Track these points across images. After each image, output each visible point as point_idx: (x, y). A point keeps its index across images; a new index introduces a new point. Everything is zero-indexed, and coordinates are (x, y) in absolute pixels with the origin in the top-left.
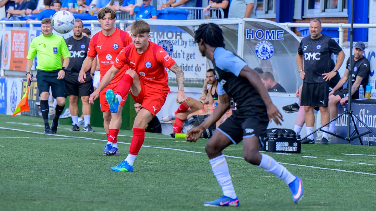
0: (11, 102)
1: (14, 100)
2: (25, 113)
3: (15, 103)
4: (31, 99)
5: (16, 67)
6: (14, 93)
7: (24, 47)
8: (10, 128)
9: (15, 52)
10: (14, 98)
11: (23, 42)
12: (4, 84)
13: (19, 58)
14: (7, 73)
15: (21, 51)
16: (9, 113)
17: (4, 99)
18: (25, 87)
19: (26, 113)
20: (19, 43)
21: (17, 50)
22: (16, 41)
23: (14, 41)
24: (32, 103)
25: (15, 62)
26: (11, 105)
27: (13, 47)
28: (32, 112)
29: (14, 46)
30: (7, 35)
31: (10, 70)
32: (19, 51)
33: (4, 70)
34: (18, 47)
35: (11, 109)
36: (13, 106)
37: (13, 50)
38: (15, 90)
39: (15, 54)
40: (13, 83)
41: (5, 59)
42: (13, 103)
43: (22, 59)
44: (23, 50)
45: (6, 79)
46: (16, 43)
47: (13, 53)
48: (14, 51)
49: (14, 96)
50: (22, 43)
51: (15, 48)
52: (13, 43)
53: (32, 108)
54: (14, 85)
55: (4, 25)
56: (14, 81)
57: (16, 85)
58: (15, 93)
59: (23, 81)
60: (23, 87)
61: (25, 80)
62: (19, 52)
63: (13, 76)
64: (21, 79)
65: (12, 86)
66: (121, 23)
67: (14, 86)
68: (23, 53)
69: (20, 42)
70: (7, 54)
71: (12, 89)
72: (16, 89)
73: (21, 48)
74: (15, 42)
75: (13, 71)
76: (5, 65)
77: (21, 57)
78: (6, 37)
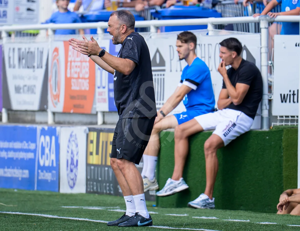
0: (67, 170)
1: (72, 167)
2: (93, 188)
3: (74, 171)
4: (104, 163)
5: (75, 106)
6: (72, 153)
7: (87, 70)
8: (69, 217)
9: (73, 80)
10: (72, 163)
11: (86, 62)
12: (53, 138)
13: (80, 91)
14: (58, 118)
15: (84, 78)
16: (65, 189)
17: (55, 165)
18: (92, 142)
19: (95, 188)
20: (79, 64)
21: (76, 76)
22: (73, 60)
23: (69, 59)
24: (105, 170)
25: (72, 98)
26: (68, 175)
27: (68, 70)
28: (106, 186)
29: (70, 69)
30: (56, 50)
31: (64, 113)
32: (79, 78)
33: (54, 113)
34: (78, 70)
35: (69, 182)
36: (72, 177)
37: (68, 75)
38: (74, 148)
39: (73, 84)
40: (71, 136)
41: (55, 93)
42: (72, 171)
43: (85, 91)
44: (87, 76)
45: (58, 128)
46: (73, 64)
47: (68, 81)
48: (71, 78)
49: (72, 159)
50: (84, 64)
51: (73, 72)
52: (69, 64)
53: (106, 179)
54: (73, 138)
55: (50, 32)
56: (72, 132)
57: (76, 139)
58: (75, 153)
59: (87, 130)
60: (88, 141)
61: (90, 130)
62: (80, 80)
63: (70, 124)
64: (85, 128)
65: (69, 141)
66: (263, 20)
67: (74, 141)
68: (88, 81)
69: (81, 62)
70: (57, 84)
71: (68, 147)
72: (77, 146)
73: (84, 71)
74: (71, 62)
75: (70, 113)
76: (55, 105)
77: (83, 88)
78: (55, 53)
